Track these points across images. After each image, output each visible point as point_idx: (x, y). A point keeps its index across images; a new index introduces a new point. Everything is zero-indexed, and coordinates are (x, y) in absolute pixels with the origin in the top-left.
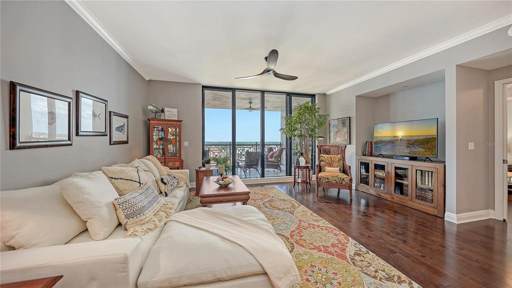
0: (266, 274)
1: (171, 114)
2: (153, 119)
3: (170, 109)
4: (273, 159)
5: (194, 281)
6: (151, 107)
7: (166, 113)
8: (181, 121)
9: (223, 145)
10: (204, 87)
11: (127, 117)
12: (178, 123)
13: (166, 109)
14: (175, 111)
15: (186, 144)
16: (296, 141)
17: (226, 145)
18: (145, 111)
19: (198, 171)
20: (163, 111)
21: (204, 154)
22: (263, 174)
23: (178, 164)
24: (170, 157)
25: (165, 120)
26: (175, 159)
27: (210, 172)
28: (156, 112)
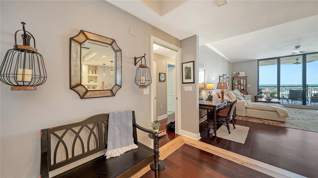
0: (277, 112)
1: (242, 74)
2: (236, 77)
3: (241, 72)
5: (261, 109)
6: (234, 73)
8: (247, 77)
10: (258, 60)
11: (229, 78)
12: (245, 78)
13: (240, 73)
14: (244, 73)
15: (249, 86)
18: (232, 74)
19: (256, 96)
20: (239, 74)
21: (258, 90)
22: (304, 103)
23: (245, 93)
24: (242, 91)
25: (239, 77)
26: (244, 91)
27: (262, 97)
28: (236, 74)
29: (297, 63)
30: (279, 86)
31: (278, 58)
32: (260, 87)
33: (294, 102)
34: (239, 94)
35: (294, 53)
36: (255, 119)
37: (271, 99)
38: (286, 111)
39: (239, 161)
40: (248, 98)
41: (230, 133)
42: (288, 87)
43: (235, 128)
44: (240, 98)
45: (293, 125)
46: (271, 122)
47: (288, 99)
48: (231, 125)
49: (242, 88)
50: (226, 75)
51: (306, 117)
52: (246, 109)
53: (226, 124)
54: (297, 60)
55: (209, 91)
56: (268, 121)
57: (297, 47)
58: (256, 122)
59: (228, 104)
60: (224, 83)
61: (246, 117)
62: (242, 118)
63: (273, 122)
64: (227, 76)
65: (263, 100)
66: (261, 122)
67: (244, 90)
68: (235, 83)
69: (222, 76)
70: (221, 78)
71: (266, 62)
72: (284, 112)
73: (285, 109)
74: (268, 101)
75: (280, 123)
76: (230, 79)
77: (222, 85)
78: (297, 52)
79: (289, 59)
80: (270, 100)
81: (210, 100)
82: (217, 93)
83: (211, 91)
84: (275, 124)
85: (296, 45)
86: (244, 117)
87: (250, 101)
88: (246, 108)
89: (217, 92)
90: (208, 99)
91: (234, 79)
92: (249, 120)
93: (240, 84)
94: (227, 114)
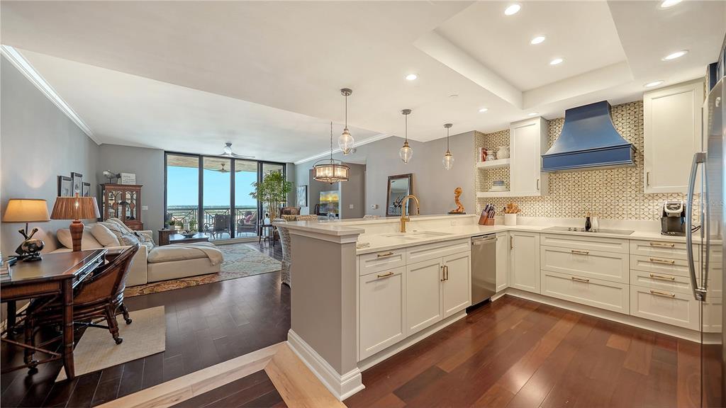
0: (208, 257)
1: (128, 178)
2: (110, 184)
3: (126, 174)
4: (250, 223)
6: (106, 173)
7: (123, 179)
8: (141, 186)
9: (189, 209)
10: (166, 152)
11: (89, 185)
12: (137, 189)
13: (123, 175)
14: (133, 176)
15: (144, 208)
16: (266, 205)
17: (193, 210)
18: (98, 176)
19: (161, 232)
20: (119, 176)
21: (166, 218)
22: (233, 236)
23: (136, 227)
24: (128, 221)
25: (122, 185)
26: (134, 222)
27: (174, 232)
28: (111, 178)
29: (223, 171)
30: (201, 208)
31: (200, 157)
32: (169, 210)
33: (219, 235)
34: (125, 231)
35: (225, 154)
36: (170, 282)
37: (193, 235)
38: (219, 250)
39: (168, 401)
40: (146, 238)
41: (119, 342)
42: (211, 211)
43: (129, 322)
44: (130, 238)
45: (229, 273)
46: (199, 279)
47: (214, 231)
48: (120, 319)
49: (128, 214)
50: (81, 176)
51: (239, 257)
52: (150, 265)
53: (105, 323)
54: (223, 165)
55: (23, 227)
56: (195, 279)
57: (229, 145)
58: (173, 288)
59: (104, 262)
60: (82, 202)
61: (149, 285)
62: (139, 288)
63: (202, 278)
64: (84, 179)
65: (179, 237)
66: (183, 285)
67: (132, 218)
68: (107, 200)
69: (66, 179)
70: (65, 184)
71: (178, 160)
72: (218, 254)
73: (217, 249)
74: (189, 239)
75: (213, 277)
76: (93, 189)
77: (77, 205)
78: (229, 152)
79: (213, 161)
80: (191, 236)
81: (29, 261)
82: (49, 234)
83: (32, 227)
84: (207, 282)
85: (227, 141)
86: (145, 287)
87: (150, 244)
88: (148, 262)
89: (51, 230)
90: (19, 258)
91: (103, 189)
92: (159, 289)
93: (124, 204)
94: (110, 292)
